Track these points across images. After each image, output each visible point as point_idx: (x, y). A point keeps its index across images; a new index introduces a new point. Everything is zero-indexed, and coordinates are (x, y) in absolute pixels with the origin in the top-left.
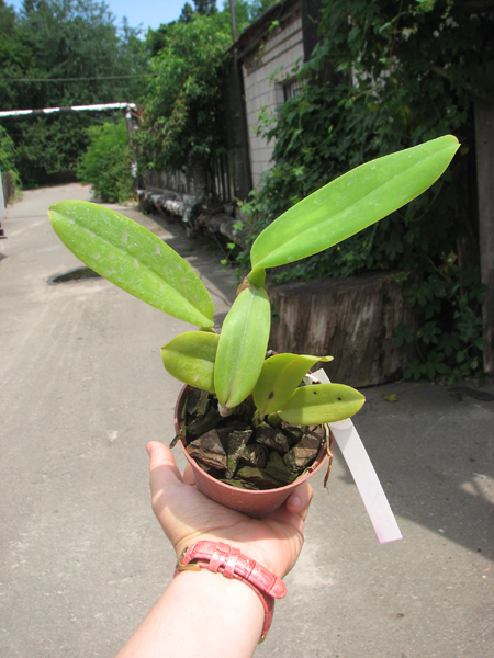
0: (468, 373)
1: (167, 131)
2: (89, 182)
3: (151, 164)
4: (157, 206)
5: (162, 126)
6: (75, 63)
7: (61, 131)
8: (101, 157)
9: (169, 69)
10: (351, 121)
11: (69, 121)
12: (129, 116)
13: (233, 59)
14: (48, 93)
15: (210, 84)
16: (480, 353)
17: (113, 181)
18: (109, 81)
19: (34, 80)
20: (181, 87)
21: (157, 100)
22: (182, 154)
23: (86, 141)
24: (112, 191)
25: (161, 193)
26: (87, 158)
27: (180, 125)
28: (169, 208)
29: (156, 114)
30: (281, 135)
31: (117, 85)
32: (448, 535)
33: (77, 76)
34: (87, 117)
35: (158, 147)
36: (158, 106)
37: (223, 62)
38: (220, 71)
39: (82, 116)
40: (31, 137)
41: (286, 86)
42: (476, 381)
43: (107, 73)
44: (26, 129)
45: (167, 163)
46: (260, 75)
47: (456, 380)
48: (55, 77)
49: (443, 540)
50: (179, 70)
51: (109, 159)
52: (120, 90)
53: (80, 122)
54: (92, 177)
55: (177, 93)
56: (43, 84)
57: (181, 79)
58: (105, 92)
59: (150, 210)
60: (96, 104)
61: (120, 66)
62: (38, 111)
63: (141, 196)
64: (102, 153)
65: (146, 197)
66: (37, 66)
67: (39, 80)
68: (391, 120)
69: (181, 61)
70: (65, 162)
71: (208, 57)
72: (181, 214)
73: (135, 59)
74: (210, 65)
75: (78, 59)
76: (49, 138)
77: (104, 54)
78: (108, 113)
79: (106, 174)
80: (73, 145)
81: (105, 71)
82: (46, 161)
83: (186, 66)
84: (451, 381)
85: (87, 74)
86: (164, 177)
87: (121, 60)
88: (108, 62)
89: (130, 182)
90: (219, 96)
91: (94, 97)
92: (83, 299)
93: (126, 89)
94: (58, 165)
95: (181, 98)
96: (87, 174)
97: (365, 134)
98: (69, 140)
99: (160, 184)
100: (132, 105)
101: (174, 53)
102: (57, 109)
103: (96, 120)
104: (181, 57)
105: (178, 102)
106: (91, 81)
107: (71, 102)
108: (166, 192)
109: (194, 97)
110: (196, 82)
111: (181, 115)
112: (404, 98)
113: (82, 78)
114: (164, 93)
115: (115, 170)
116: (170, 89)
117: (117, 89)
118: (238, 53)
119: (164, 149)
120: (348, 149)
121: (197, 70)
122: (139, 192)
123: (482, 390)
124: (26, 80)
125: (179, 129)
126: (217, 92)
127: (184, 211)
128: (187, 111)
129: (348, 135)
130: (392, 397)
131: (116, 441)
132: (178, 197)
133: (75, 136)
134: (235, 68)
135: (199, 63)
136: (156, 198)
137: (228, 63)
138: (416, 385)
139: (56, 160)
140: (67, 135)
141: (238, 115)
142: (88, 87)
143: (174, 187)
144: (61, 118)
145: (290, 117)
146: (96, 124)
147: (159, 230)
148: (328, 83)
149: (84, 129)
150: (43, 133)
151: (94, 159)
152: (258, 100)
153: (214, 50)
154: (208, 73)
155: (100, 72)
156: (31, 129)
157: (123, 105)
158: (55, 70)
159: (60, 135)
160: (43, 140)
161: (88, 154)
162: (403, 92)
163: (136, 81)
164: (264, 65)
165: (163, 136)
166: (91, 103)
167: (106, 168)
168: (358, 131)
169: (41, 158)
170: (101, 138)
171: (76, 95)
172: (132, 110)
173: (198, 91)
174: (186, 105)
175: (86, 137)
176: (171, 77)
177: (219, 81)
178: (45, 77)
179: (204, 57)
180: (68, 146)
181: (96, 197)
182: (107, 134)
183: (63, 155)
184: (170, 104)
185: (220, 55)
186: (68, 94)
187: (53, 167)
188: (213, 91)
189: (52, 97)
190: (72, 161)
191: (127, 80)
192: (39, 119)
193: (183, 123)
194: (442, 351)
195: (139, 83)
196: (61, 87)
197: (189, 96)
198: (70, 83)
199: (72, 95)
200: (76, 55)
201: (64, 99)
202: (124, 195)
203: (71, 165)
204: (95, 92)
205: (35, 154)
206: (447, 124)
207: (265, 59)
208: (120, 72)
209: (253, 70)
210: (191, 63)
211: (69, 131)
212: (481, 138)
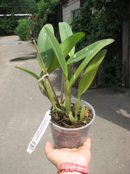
0: (118, 86)
1: (42, 22)
2: (18, 35)
3: (37, 31)
5: (40, 21)
6: (15, 2)
7: (11, 21)
8: (22, 28)
9: (43, 6)
10: (91, 22)
11: (13, 18)
12: (30, 18)
13: (60, 4)
14: (7, 10)
16: (121, 81)
17: (25, 35)
18: (24, 8)
19: (3, 6)
20: (46, 11)
21: (39, 14)
23: (18, 24)
24: (25, 38)
26: (18, 29)
27: (45, 21)
29: (38, 18)
30: (74, 25)
31: (26, 9)
33: (15, 6)
35: (39, 26)
36: (40, 16)
37: (57, 5)
38: (56, 7)
39: (16, 17)
40: (3, 22)
42: (120, 88)
44: (1, 20)
46: (67, 9)
48: (9, 6)
50: (45, 6)
51: (24, 29)
53: (16, 19)
55: (45, 12)
56: (6, 8)
57: (46, 9)
58: (23, 11)
60: (20, 14)
61: (27, 4)
66: (4, 2)
67: (5, 6)
70: (12, 29)
71: (53, 3)
73: (31, 2)
74: (53, 5)
76: (8, 23)
78: (24, 17)
79: (23, 33)
80: (14, 25)
81: (23, 5)
82: (7, 29)
84: (114, 88)
85: (18, 5)
87: (27, 2)
88: (24, 2)
89: (30, 35)
90: (55, 14)
91: (20, 12)
93: (29, 10)
94: (10, 30)
95: (46, 14)
96: (18, 33)
97: (95, 26)
98: (13, 23)
101: (44, 2)
102: (11, 15)
104: (46, 3)
106: (19, 8)
107: (14, 13)
110: (50, 10)
111: (45, 18)
112: (106, 17)
113: (17, 7)
114: (41, 12)
115: (25, 32)
116: (43, 11)
117: (26, 10)
118: (61, 3)
120: (91, 29)
121: (50, 6)
122: (32, 38)
123: (122, 90)
124: (1, 6)
126: (55, 13)
128: (47, 17)
129: (90, 26)
130: (100, 91)
131: (31, 100)
133: (14, 22)
134: (60, 6)
135: (50, 4)
137: (58, 5)
139: (9, 29)
141: (60, 19)
142: (18, 9)
144: (11, 17)
145: (76, 21)
146: (21, 19)
148: (86, 12)
149: (17, 21)
150: (6, 21)
151: (20, 29)
152: (66, 15)
153: (55, 1)
154: (53, 7)
155: (21, 5)
156: (3, 20)
157: (28, 15)
158: (9, 4)
160: (6, 23)
161: (18, 27)
165: (41, 24)
168: (93, 25)
170: (22, 23)
172: (31, 16)
173: (50, 12)
174: (47, 16)
176: (43, 8)
177: (56, 10)
179: (52, 3)
181: (20, 39)
182: (24, 22)
183: (11, 27)
184: (43, 15)
185: (56, 3)
186: (12, 11)
187: (8, 31)
188: (54, 12)
189: (8, 12)
190: (14, 29)
191: (29, 8)
194: (112, 80)
195: (32, 9)
196: (11, 9)
197: (48, 13)
198: (13, 8)
199: (14, 11)
201: (12, 12)
202: (28, 39)
204: (20, 11)
205: (4, 27)
206: (116, 24)
207: (68, 5)
208: (27, 6)
209: (65, 7)
210: (48, 4)
211: (13, 21)
212: (124, 28)
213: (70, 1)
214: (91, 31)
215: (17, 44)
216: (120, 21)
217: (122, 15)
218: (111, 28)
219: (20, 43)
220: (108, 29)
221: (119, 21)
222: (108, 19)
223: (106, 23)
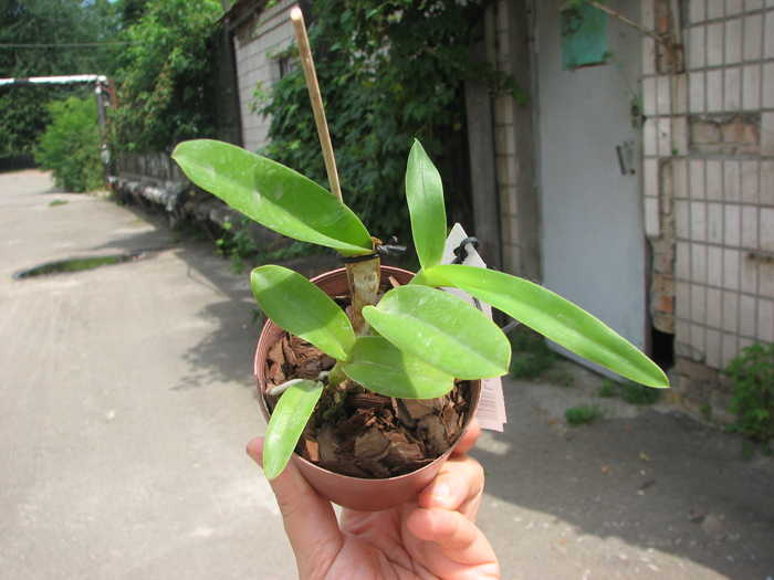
1: (150, 108)
2: (48, 168)
3: (132, 145)
4: (135, 194)
5: (143, 102)
6: (29, 25)
7: (12, 106)
8: (65, 138)
9: (152, 39)
10: (348, 97)
11: (22, 95)
12: (98, 90)
13: (223, 30)
15: (198, 56)
17: (79, 167)
18: (72, 48)
20: (166, 59)
21: (138, 73)
22: (167, 134)
23: (44, 119)
24: (78, 178)
25: (139, 180)
26: (48, 139)
27: (164, 101)
28: (149, 196)
29: (135, 91)
30: (278, 112)
31: (81, 53)
33: (33, 40)
34: (44, 91)
35: (140, 125)
36: (140, 80)
37: (213, 33)
38: (209, 43)
39: (38, 89)
41: (282, 61)
43: (69, 38)
45: (151, 143)
46: (253, 48)
50: (164, 41)
51: (74, 141)
52: (86, 59)
53: (37, 97)
54: (54, 163)
55: (162, 65)
57: (166, 50)
58: (67, 61)
59: (126, 199)
60: (56, 75)
61: (84, 31)
63: (114, 185)
64: (66, 134)
65: (120, 185)
68: (383, 96)
69: (165, 30)
70: (18, 144)
71: (196, 27)
72: (164, 202)
73: (103, 24)
74: (197, 36)
75: (33, 20)
77: (65, 15)
78: (71, 87)
79: (70, 159)
80: (27, 124)
81: (67, 36)
83: (170, 36)
85: (44, 39)
86: (142, 161)
87: (86, 24)
88: (69, 25)
89: (100, 168)
90: (208, 70)
91: (53, 67)
92: (58, 293)
93: (93, 59)
94: (9, 147)
95: (165, 72)
96: (49, 158)
97: (361, 110)
98: (22, 118)
99: (137, 169)
100: (103, 78)
101: (157, 21)
102: (11, 81)
103: (56, 95)
104: (165, 26)
105: (163, 76)
106: (49, 49)
107: (25, 72)
108: (145, 179)
109: (180, 70)
110: (183, 54)
111: (165, 91)
112: (397, 76)
113: (38, 45)
114: (145, 65)
115: (81, 154)
116: (152, 61)
117: (81, 58)
118: (230, 24)
119: (146, 129)
120: (345, 126)
121: (183, 40)
122: (112, 179)
125: (163, 106)
126: (206, 66)
127: (167, 198)
128: (172, 86)
129: (345, 111)
132: (160, 183)
133: (30, 112)
134: (226, 38)
135: (186, 33)
136: (132, 186)
137: (219, 34)
139: (7, 142)
140: (20, 111)
141: (229, 91)
142: (45, 55)
143: (155, 173)
144: (12, 91)
145: (287, 93)
146: (56, 99)
147: (138, 221)
148: (325, 59)
149: (42, 105)
151: (57, 141)
152: (251, 75)
153: (203, 20)
154: (196, 44)
155: (60, 38)
157: (92, 78)
159: (11, 112)
161: (49, 134)
162: (394, 70)
163: (104, 49)
164: (258, 37)
165: (145, 114)
166: (49, 74)
167: (71, 152)
168: (354, 107)
170: (66, 115)
172: (102, 83)
173: (185, 64)
174: (171, 79)
175: (46, 114)
176: (155, 46)
177: (208, 53)
179: (191, 26)
180: (21, 125)
181: (58, 185)
182: (72, 110)
183: (15, 136)
184: (153, 77)
185: (209, 25)
186: (20, 63)
187: (2, 150)
188: (201, 64)
190: (26, 143)
191: (94, 48)
193: (168, 100)
195: (108, 52)
196: (12, 53)
197: (174, 69)
198: (24, 49)
199: (26, 64)
200: (29, 17)
201: (16, 69)
202: (93, 183)
203: (26, 147)
204: (55, 61)
206: (436, 100)
207: (258, 31)
208: (85, 39)
209: (246, 41)
210: (175, 33)
211: (22, 107)
212: (472, 114)
213: (263, 17)
214: (345, 134)
215: (46, 208)
216: (452, 90)
217: (456, 65)
218: (419, 114)
219: (57, 203)
220: (406, 118)
221: (449, 87)
222: (406, 82)
223: (398, 98)
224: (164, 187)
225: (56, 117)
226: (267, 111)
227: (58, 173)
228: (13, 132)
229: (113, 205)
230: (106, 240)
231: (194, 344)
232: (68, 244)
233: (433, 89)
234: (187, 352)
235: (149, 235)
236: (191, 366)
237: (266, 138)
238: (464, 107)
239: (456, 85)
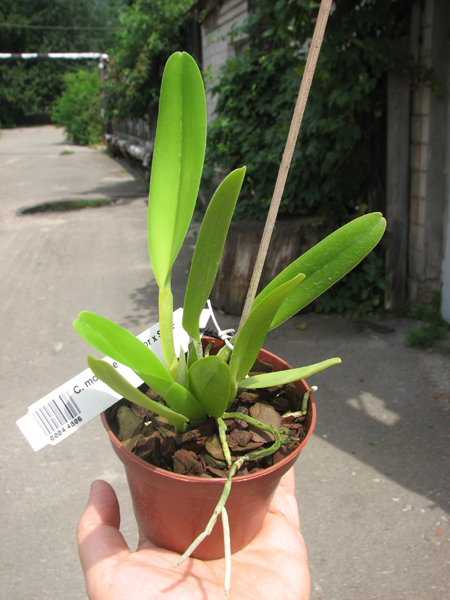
0: (370, 309)
1: (131, 82)
2: (62, 125)
3: (116, 112)
4: (122, 150)
6: (54, 12)
7: (39, 76)
8: (75, 102)
9: (135, 25)
10: (284, 82)
11: (47, 67)
12: (101, 66)
13: (192, 18)
14: (28, 39)
15: (171, 40)
16: (382, 292)
17: (84, 125)
18: (86, 31)
19: (15, 25)
20: (145, 42)
21: (123, 53)
22: (144, 104)
23: (62, 87)
24: (84, 134)
25: (126, 139)
26: (62, 103)
27: (142, 77)
28: (132, 153)
29: (120, 67)
31: (93, 36)
32: (330, 440)
33: (56, 24)
34: (63, 64)
35: (123, 95)
36: (125, 59)
37: (185, 21)
38: (182, 30)
39: (59, 63)
40: (11, 80)
41: (238, 47)
42: (377, 316)
43: (84, 23)
44: (6, 72)
45: (131, 111)
46: (216, 35)
47: (361, 314)
48: (35, 24)
49: (325, 444)
50: (144, 26)
51: (82, 105)
52: (96, 41)
53: (57, 69)
54: (65, 120)
55: (142, 47)
56: (24, 30)
57: (146, 35)
58: (82, 42)
59: (117, 153)
60: (72, 52)
61: (96, 18)
62: (16, 56)
63: (109, 141)
64: (76, 99)
65: (113, 141)
66: (18, 12)
67: (19, 26)
69: (146, 17)
70: (42, 105)
71: (171, 15)
72: (142, 158)
73: (111, 12)
74: (173, 23)
75: (57, 8)
76: (28, 82)
77: (82, 5)
78: (83, 62)
79: (78, 119)
80: (50, 90)
81: (82, 22)
82: (24, 103)
83: (150, 22)
84: (356, 316)
85: (65, 23)
86: (130, 124)
87: (97, 13)
88: (85, 13)
89: (100, 127)
91: (71, 46)
92: (46, 230)
93: (101, 41)
94: (35, 108)
95: (145, 52)
96: (62, 117)
97: (291, 93)
98: (45, 85)
99: (127, 130)
100: (105, 56)
101: (141, 10)
102: (35, 55)
103: (72, 68)
104: (146, 14)
105: (142, 56)
106: (69, 31)
107: (49, 48)
108: (131, 138)
109: (157, 52)
110: (160, 39)
111: (144, 68)
112: (325, 64)
113: (60, 27)
114: (130, 46)
115: (85, 116)
116: (135, 43)
117: (92, 40)
118: (198, 14)
119: (128, 99)
121: (161, 27)
122: (108, 137)
123: (382, 324)
124: (8, 25)
125: (141, 81)
127: (144, 156)
128: (150, 65)
130: (303, 326)
131: (60, 351)
132: (141, 143)
133: (52, 81)
134: (195, 28)
135: (163, 20)
136: (121, 143)
137: (189, 23)
138: (326, 317)
139: (34, 103)
140: (44, 80)
142: (65, 36)
143: (139, 134)
144: (39, 63)
145: (232, 76)
146: (72, 71)
147: (123, 172)
149: (60, 75)
150: (22, 77)
151: (69, 104)
152: (213, 58)
153: (177, 10)
154: (171, 31)
155: (77, 22)
156: (11, 72)
157: (95, 55)
158: (36, 17)
159: (38, 80)
160: (22, 83)
161: (63, 99)
162: (324, 60)
163: (110, 34)
164: (219, 26)
165: (127, 87)
166: (68, 50)
167: (79, 113)
169: (19, 100)
170: (76, 85)
171: (55, 42)
172: (105, 60)
173: (161, 46)
174: (149, 58)
175: (62, 83)
176: (137, 31)
177: (181, 39)
178: (25, 23)
179: (167, 15)
180: (45, 91)
181: (69, 139)
182: (81, 81)
183: (40, 98)
184: (135, 57)
185: (181, 14)
186: (46, 41)
187: (30, 109)
188: (174, 46)
189: (32, 43)
190: (48, 105)
191: (103, 32)
192: (19, 63)
193: (146, 76)
194: (350, 288)
195: (114, 36)
196: (40, 34)
197: (152, 51)
198: (49, 31)
199: (51, 42)
200: (55, 5)
201: (43, 46)
202: (95, 139)
203: (47, 108)
204: (73, 41)
205: (14, 96)
206: (359, 89)
207: (221, 21)
208: (95, 24)
209: (210, 30)
210: (155, 20)
211: (46, 76)
212: (392, 103)
213: (225, 8)
214: (279, 114)
215: (55, 156)
216: (375, 80)
217: (380, 57)
218: (342, 100)
219: (66, 153)
220: (330, 104)
221: (371, 76)
222: (333, 71)
223: (325, 85)
224: (144, 146)
225: (69, 85)
226: (216, 90)
227: (69, 130)
228: (38, 95)
229: (107, 158)
230: (94, 186)
231: (142, 285)
232: (64, 188)
233: (357, 79)
234: (135, 292)
235: (129, 184)
236: (135, 306)
237: (213, 114)
238: (386, 96)
239: (379, 75)
